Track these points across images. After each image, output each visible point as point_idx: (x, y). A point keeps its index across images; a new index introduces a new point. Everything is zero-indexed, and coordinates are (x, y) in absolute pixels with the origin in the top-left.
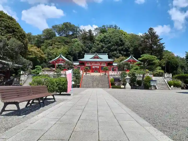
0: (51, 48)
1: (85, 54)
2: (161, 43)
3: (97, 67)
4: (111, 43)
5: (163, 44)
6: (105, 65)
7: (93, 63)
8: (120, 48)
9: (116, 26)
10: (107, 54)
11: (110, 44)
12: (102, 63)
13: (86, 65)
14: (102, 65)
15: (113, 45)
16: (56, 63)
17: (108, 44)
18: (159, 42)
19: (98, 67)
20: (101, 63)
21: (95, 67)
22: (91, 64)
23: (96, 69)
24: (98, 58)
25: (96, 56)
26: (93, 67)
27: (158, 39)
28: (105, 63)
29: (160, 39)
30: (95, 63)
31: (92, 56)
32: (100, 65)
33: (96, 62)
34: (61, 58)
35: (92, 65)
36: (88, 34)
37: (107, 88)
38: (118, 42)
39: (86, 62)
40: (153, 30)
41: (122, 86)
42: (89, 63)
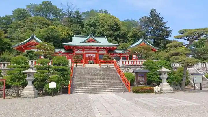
0: (22, 31)
1: (73, 36)
2: (166, 27)
3: (92, 55)
4: (105, 27)
5: (169, 28)
6: (105, 52)
7: (86, 49)
8: (116, 33)
9: (106, 11)
11: (103, 29)
12: (100, 49)
13: (76, 52)
14: (100, 52)
15: (106, 29)
16: (26, 49)
17: (101, 28)
18: (163, 27)
19: (95, 55)
20: (98, 48)
21: (90, 55)
22: (83, 51)
23: (91, 58)
24: (93, 41)
25: (91, 39)
26: (87, 55)
27: (162, 22)
28: (104, 49)
29: (165, 23)
30: (89, 49)
32: (96, 52)
33: (91, 48)
34: (34, 41)
35: (85, 52)
37: (123, 91)
38: (113, 26)
39: (76, 48)
40: (155, 12)
41: (157, 88)
42: (81, 49)
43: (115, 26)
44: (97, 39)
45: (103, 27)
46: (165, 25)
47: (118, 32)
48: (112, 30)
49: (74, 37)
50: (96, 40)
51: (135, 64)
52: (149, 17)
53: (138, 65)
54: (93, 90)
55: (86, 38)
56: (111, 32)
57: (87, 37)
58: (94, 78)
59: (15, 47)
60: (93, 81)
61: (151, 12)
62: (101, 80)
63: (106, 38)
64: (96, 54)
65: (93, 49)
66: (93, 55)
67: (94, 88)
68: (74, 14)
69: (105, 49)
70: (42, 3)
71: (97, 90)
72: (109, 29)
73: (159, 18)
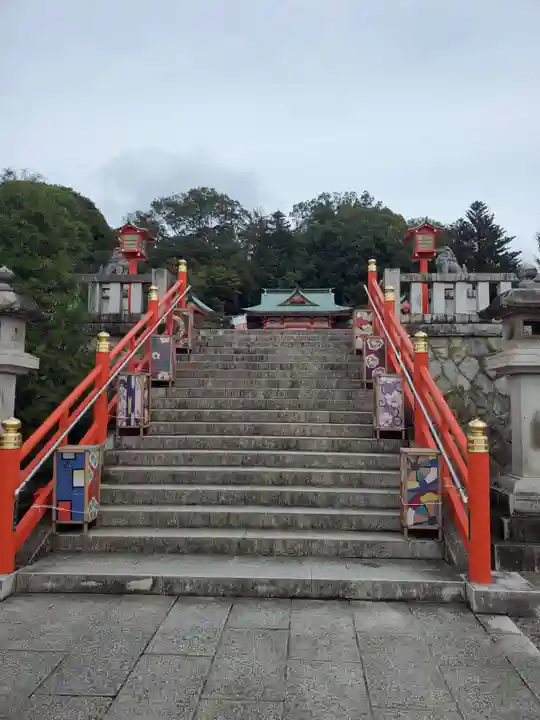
1: (263, 291)
2: (510, 251)
4: (348, 253)
5: (517, 254)
6: (326, 325)
7: (287, 319)
9: (366, 197)
10: (333, 291)
11: (343, 260)
12: (317, 319)
13: (269, 325)
14: (317, 325)
18: (501, 251)
20: (312, 317)
22: (282, 321)
24: (303, 302)
25: (297, 298)
27: (502, 238)
28: (324, 319)
29: (508, 240)
30: (293, 319)
31: (285, 297)
32: (309, 324)
33: (297, 316)
35: (285, 324)
36: (270, 226)
39: (267, 317)
40: (483, 209)
42: (277, 319)
44: (310, 297)
45: (343, 254)
46: (506, 246)
49: (265, 293)
50: (307, 300)
55: (288, 296)
57: (291, 292)
61: (470, 209)
63: (331, 293)
65: (302, 319)
68: (271, 222)
69: (327, 317)
70: (190, 193)
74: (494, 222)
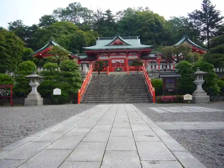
1: (97, 39)
3: (119, 61)
6: (136, 57)
7: (112, 54)
10: (139, 38)
12: (130, 53)
13: (101, 58)
14: (130, 57)
16: (44, 56)
18: (220, 22)
19: (123, 61)
21: (117, 60)
22: (109, 56)
23: (118, 64)
24: (121, 44)
25: (118, 41)
26: (114, 61)
30: (115, 54)
31: (109, 41)
32: (125, 57)
33: (118, 52)
34: (52, 47)
35: (111, 57)
37: (146, 102)
38: (152, 25)
39: (100, 53)
40: (209, 3)
41: (187, 96)
42: (106, 54)
43: (157, 26)
44: (126, 41)
45: (140, 27)
47: (161, 33)
48: (152, 30)
49: (99, 40)
50: (124, 42)
51: (168, 68)
52: (201, 10)
53: (171, 70)
54: (108, 100)
55: (111, 41)
56: (152, 33)
57: (112, 39)
58: (113, 87)
59: (33, 55)
60: (111, 91)
61: (203, 3)
62: (121, 89)
63: (138, 39)
64: (125, 59)
65: (121, 53)
66: (121, 61)
67: (110, 98)
69: (137, 52)
70: (69, 5)
71: (113, 100)
72: (148, 29)
73: (215, 12)
74: (215, 9)
